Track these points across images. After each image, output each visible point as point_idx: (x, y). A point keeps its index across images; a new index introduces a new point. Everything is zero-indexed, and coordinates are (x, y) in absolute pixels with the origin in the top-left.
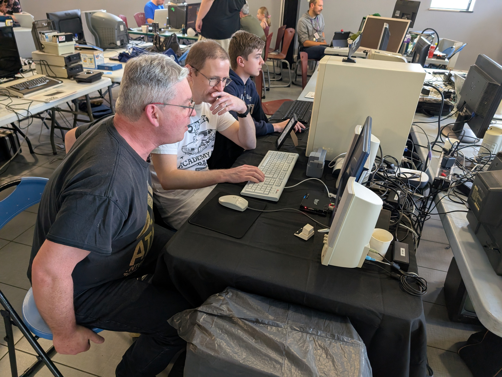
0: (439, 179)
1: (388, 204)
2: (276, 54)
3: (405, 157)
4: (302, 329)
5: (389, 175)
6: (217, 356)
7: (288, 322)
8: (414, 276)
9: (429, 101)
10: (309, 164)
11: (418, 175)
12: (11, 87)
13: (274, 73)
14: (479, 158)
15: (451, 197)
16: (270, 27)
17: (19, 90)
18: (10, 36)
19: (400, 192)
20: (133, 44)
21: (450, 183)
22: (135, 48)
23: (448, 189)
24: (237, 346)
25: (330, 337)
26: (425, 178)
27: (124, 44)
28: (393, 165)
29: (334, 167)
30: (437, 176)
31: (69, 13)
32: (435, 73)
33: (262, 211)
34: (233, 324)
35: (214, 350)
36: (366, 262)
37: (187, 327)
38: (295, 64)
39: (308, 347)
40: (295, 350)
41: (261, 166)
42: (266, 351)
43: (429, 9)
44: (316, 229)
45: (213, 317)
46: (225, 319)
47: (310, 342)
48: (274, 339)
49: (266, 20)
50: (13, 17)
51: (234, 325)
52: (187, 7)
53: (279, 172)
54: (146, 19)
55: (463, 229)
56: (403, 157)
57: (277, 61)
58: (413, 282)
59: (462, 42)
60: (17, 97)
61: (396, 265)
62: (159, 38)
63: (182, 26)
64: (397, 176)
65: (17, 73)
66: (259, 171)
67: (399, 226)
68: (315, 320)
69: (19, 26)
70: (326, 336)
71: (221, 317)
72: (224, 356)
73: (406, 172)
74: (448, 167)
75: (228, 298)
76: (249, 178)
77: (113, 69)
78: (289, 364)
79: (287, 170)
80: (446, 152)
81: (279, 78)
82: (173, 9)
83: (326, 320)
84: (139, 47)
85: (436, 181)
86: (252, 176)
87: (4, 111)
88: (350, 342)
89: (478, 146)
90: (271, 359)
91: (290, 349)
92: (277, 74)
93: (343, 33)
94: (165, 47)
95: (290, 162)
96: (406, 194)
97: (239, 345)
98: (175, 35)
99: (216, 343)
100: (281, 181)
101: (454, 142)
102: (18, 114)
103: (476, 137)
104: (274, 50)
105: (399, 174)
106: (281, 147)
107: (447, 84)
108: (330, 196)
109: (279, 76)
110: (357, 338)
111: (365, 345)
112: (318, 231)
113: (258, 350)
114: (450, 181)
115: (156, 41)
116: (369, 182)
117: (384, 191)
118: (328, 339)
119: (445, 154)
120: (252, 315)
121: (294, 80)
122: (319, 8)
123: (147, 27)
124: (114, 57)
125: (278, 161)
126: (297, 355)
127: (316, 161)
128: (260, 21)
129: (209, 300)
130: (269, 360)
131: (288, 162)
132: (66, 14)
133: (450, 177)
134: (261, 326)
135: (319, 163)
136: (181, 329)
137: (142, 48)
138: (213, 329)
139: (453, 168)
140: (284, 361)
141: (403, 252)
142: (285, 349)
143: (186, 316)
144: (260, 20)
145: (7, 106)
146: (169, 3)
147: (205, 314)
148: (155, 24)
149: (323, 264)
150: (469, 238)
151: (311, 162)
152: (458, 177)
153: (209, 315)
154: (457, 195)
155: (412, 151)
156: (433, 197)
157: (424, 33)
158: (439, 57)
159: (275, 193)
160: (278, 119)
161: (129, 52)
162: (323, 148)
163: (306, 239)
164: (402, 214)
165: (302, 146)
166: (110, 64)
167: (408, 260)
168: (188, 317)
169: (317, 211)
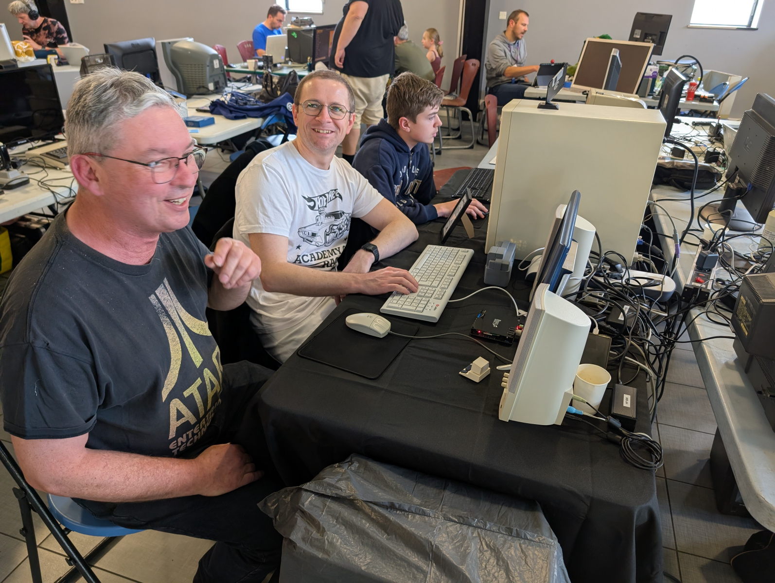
0: (691, 287)
1: (609, 326)
2: (452, 99)
3: (639, 254)
4: (461, 519)
5: (612, 281)
6: (327, 559)
7: (442, 508)
8: (643, 438)
9: (682, 166)
10: (488, 265)
11: (660, 281)
12: (47, 153)
13: (448, 128)
14: (759, 253)
15: (710, 315)
16: (443, 59)
17: (58, 157)
18: (49, 78)
19: (628, 307)
20: (233, 88)
21: (709, 294)
22: (234, 93)
23: (706, 303)
24: (360, 545)
25: (505, 533)
26: (669, 286)
27: (220, 87)
28: (619, 266)
29: (527, 269)
30: (688, 283)
31: (138, 44)
32: (695, 124)
33: (412, 339)
34: (355, 511)
35: (322, 549)
36: (568, 417)
37: (287, 514)
38: (481, 112)
39: (468, 547)
40: (448, 550)
41: (415, 268)
42: (403, 553)
43: (689, 26)
44: (492, 365)
45: (326, 499)
46: (344, 503)
47: (473, 539)
48: (416, 533)
49: (436, 48)
50: (57, 50)
51: (357, 511)
52: (315, 30)
53: (442, 277)
54: (256, 50)
55: (727, 365)
56: (637, 253)
57: (453, 109)
58: (641, 447)
59: (741, 75)
60: (55, 168)
61: (614, 422)
62: (271, 77)
63: (307, 59)
64: (624, 283)
65: (57, 134)
66: (410, 276)
67: (624, 361)
68: (485, 506)
69: (67, 64)
70: (499, 530)
71: (338, 499)
72: (337, 559)
73: (639, 277)
74: (707, 269)
75: (352, 471)
76: (395, 287)
77: (200, 124)
78: (438, 573)
79: (453, 274)
80: (706, 245)
81: (457, 135)
82: (294, 34)
83: (502, 505)
84: (241, 92)
85: (686, 290)
86: (399, 284)
87: (36, 189)
88: (537, 539)
89: (758, 235)
90: (410, 564)
91: (440, 550)
92: (454, 130)
93: (553, 65)
94: (280, 90)
95: (460, 262)
96: (637, 310)
97: (362, 543)
98: (295, 73)
99: (327, 539)
100: (444, 291)
101: (718, 229)
102: (55, 194)
103: (754, 222)
104: (448, 93)
105: (628, 280)
106: (448, 240)
107: (714, 141)
108: (519, 314)
109: (457, 132)
110: (547, 534)
111: (561, 545)
112: (497, 368)
113: (390, 551)
114: (709, 290)
115: (267, 83)
116: (581, 291)
117: (603, 306)
118: (502, 535)
119: (703, 248)
120: (384, 497)
121: (479, 138)
122: (523, 28)
123: (256, 63)
124: (203, 107)
125: (441, 261)
126: (451, 559)
127: (498, 261)
128: (427, 50)
129: (322, 474)
130: (406, 566)
131: (457, 262)
132: (133, 45)
133: (710, 283)
134: (398, 514)
135: (504, 263)
136: (278, 517)
137: (245, 94)
138: (324, 519)
139: (715, 270)
140: (430, 569)
141: (627, 401)
142: (432, 551)
143: (285, 498)
144: (427, 48)
145: (39, 181)
146: (289, 26)
147: (313, 495)
148: (267, 57)
149: (500, 418)
150: (737, 379)
151: (490, 262)
152: (723, 283)
153: (319, 496)
154: (721, 312)
155: (649, 243)
156: (683, 316)
157: (679, 62)
158: (703, 100)
159: (433, 310)
160: (446, 196)
161: (225, 100)
162: (512, 241)
163: (477, 381)
164: (630, 341)
165: (480, 238)
166: (196, 118)
167: (635, 413)
168: (289, 498)
169: (496, 337)
